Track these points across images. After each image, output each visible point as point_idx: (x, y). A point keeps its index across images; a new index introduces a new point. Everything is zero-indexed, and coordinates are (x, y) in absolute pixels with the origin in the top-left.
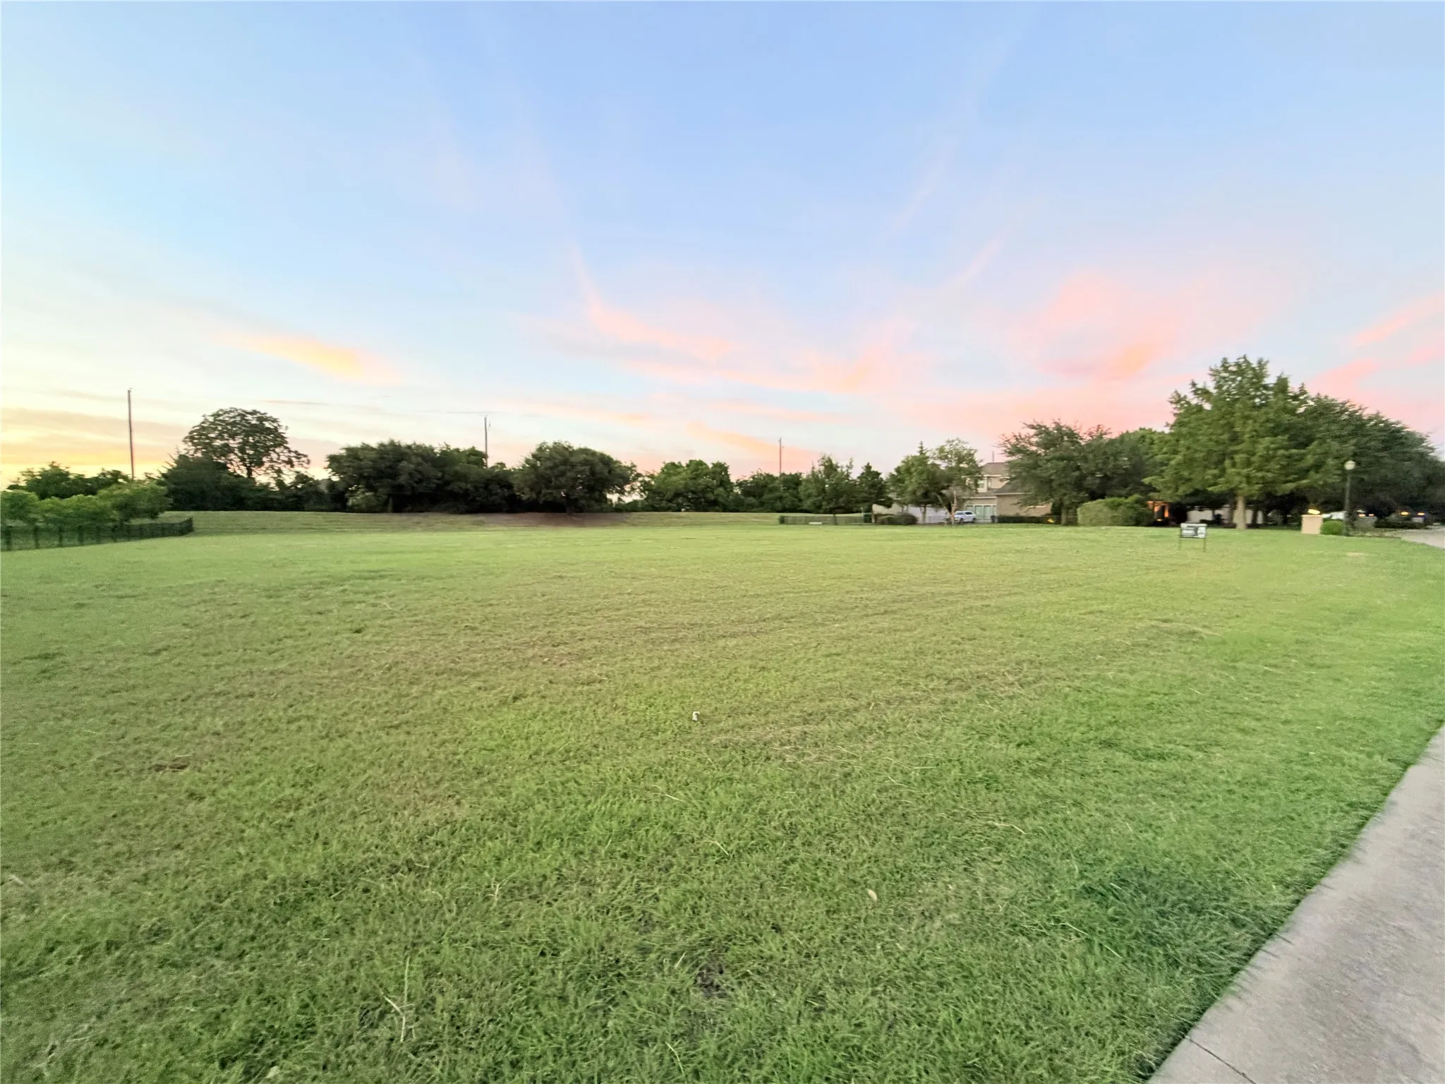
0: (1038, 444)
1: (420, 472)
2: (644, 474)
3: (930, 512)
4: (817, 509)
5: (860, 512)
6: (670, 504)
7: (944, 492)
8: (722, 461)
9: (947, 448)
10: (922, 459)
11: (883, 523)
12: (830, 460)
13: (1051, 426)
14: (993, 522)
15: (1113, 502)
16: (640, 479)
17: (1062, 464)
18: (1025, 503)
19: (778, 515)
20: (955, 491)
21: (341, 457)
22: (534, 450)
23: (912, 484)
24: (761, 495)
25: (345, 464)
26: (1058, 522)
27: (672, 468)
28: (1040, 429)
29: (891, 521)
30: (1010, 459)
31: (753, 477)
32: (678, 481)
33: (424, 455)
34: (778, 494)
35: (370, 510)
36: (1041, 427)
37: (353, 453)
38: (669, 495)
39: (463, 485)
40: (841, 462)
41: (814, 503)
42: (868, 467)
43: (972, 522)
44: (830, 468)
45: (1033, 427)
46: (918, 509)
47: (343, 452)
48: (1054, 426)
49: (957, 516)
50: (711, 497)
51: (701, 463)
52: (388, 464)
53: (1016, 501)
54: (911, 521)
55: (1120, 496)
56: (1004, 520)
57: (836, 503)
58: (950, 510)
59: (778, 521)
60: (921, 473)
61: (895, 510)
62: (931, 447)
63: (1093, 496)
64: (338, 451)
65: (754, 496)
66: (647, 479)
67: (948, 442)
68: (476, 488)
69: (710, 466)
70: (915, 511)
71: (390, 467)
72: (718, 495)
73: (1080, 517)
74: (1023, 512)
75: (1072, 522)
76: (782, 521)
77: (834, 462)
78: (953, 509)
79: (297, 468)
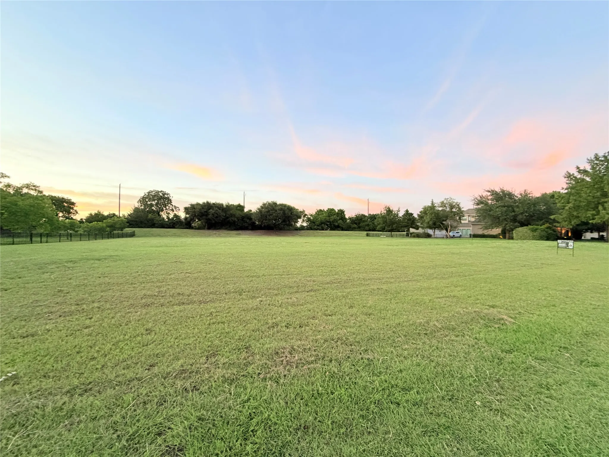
0: (492, 200)
1: (217, 213)
2: (308, 214)
3: (437, 232)
4: (383, 230)
5: (404, 231)
6: (318, 227)
7: (444, 222)
8: (342, 209)
9: (445, 202)
10: (433, 207)
11: (414, 237)
12: (389, 208)
13: (498, 190)
14: (470, 237)
15: (533, 228)
16: (306, 216)
17: (505, 209)
18: (486, 228)
19: (366, 232)
20: (449, 222)
21: (189, 207)
22: (261, 205)
23: (427, 219)
24: (359, 224)
25: (190, 210)
26: (504, 238)
27: (320, 212)
28: (493, 193)
29: (418, 236)
30: (476, 207)
31: (356, 216)
32: (322, 217)
33: (219, 207)
34: (366, 223)
35: (199, 228)
36: (493, 191)
37: (193, 206)
38: (317, 223)
39: (233, 218)
40: (394, 209)
41: (381, 227)
42: (407, 211)
43: (460, 237)
44: (389, 211)
45: (489, 191)
46: (431, 230)
47: (190, 206)
48: (500, 190)
49: (451, 234)
50: (336, 224)
51: (333, 210)
52: (205, 210)
53: (480, 227)
54: (428, 236)
55: (538, 225)
56: (475, 236)
57: (392, 227)
58: (447, 231)
59: (366, 235)
60: (431, 214)
61: (420, 231)
62: (437, 201)
63: (522, 224)
64: (188, 205)
65: (356, 224)
66: (309, 216)
67: (445, 199)
68: (238, 220)
69: (337, 211)
70: (430, 232)
71: (206, 212)
72: (340, 223)
73: (514, 235)
74: (486, 232)
75: (512, 238)
76: (368, 235)
77: (391, 209)
78: (449, 231)
79: (175, 212)
